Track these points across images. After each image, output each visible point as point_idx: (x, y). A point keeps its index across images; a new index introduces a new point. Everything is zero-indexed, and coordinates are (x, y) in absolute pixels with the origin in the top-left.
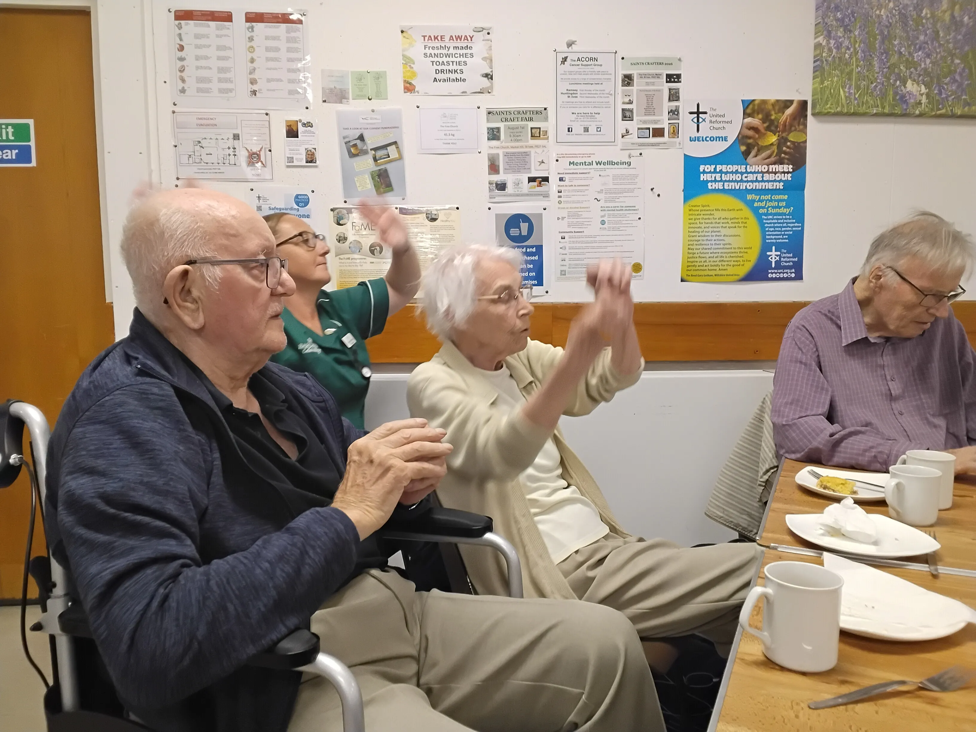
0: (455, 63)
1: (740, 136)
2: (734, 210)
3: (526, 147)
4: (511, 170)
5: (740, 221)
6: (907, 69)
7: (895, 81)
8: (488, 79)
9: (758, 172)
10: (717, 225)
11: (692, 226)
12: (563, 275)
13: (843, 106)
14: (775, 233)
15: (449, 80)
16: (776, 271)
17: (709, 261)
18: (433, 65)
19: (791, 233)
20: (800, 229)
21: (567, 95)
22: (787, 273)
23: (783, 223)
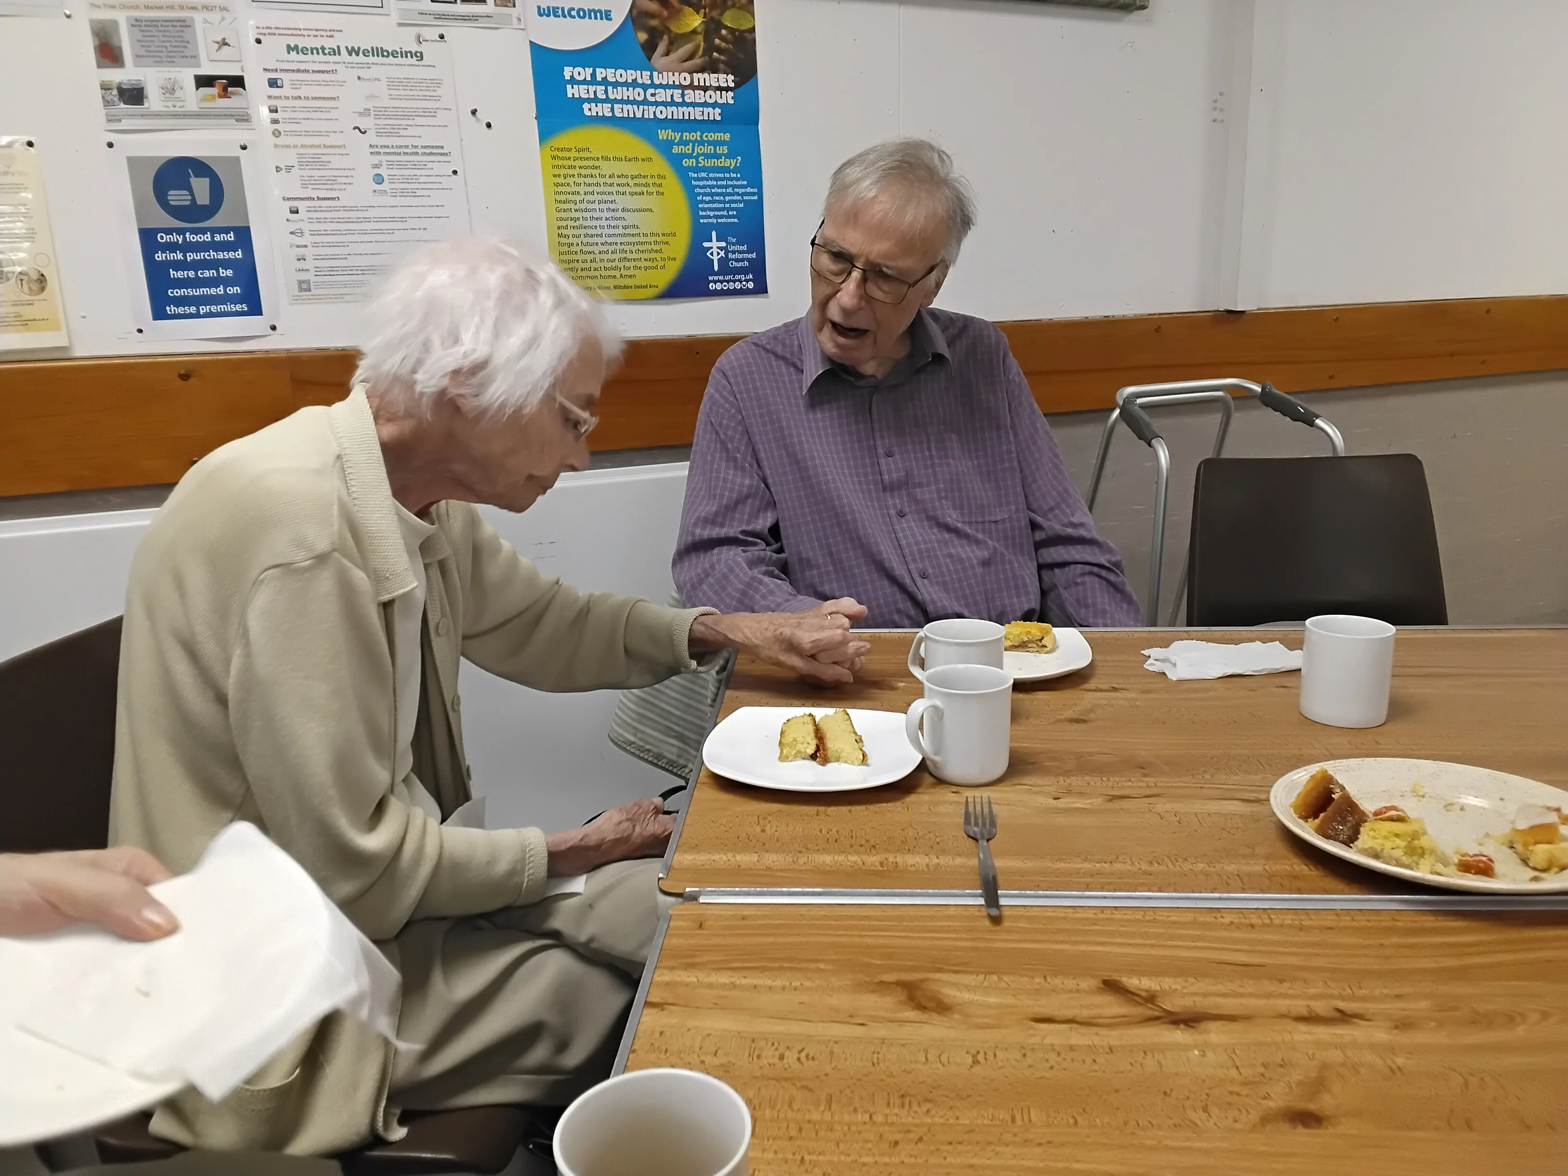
1: (635, 12)
2: (636, 159)
3: (181, 8)
4: (152, 60)
5: (650, 181)
9: (674, 86)
10: (608, 189)
11: (560, 189)
12: (305, 290)
14: (714, 206)
16: (721, 278)
17: (602, 260)
19: (742, 205)
20: (756, 198)
22: (740, 281)
23: (726, 187)
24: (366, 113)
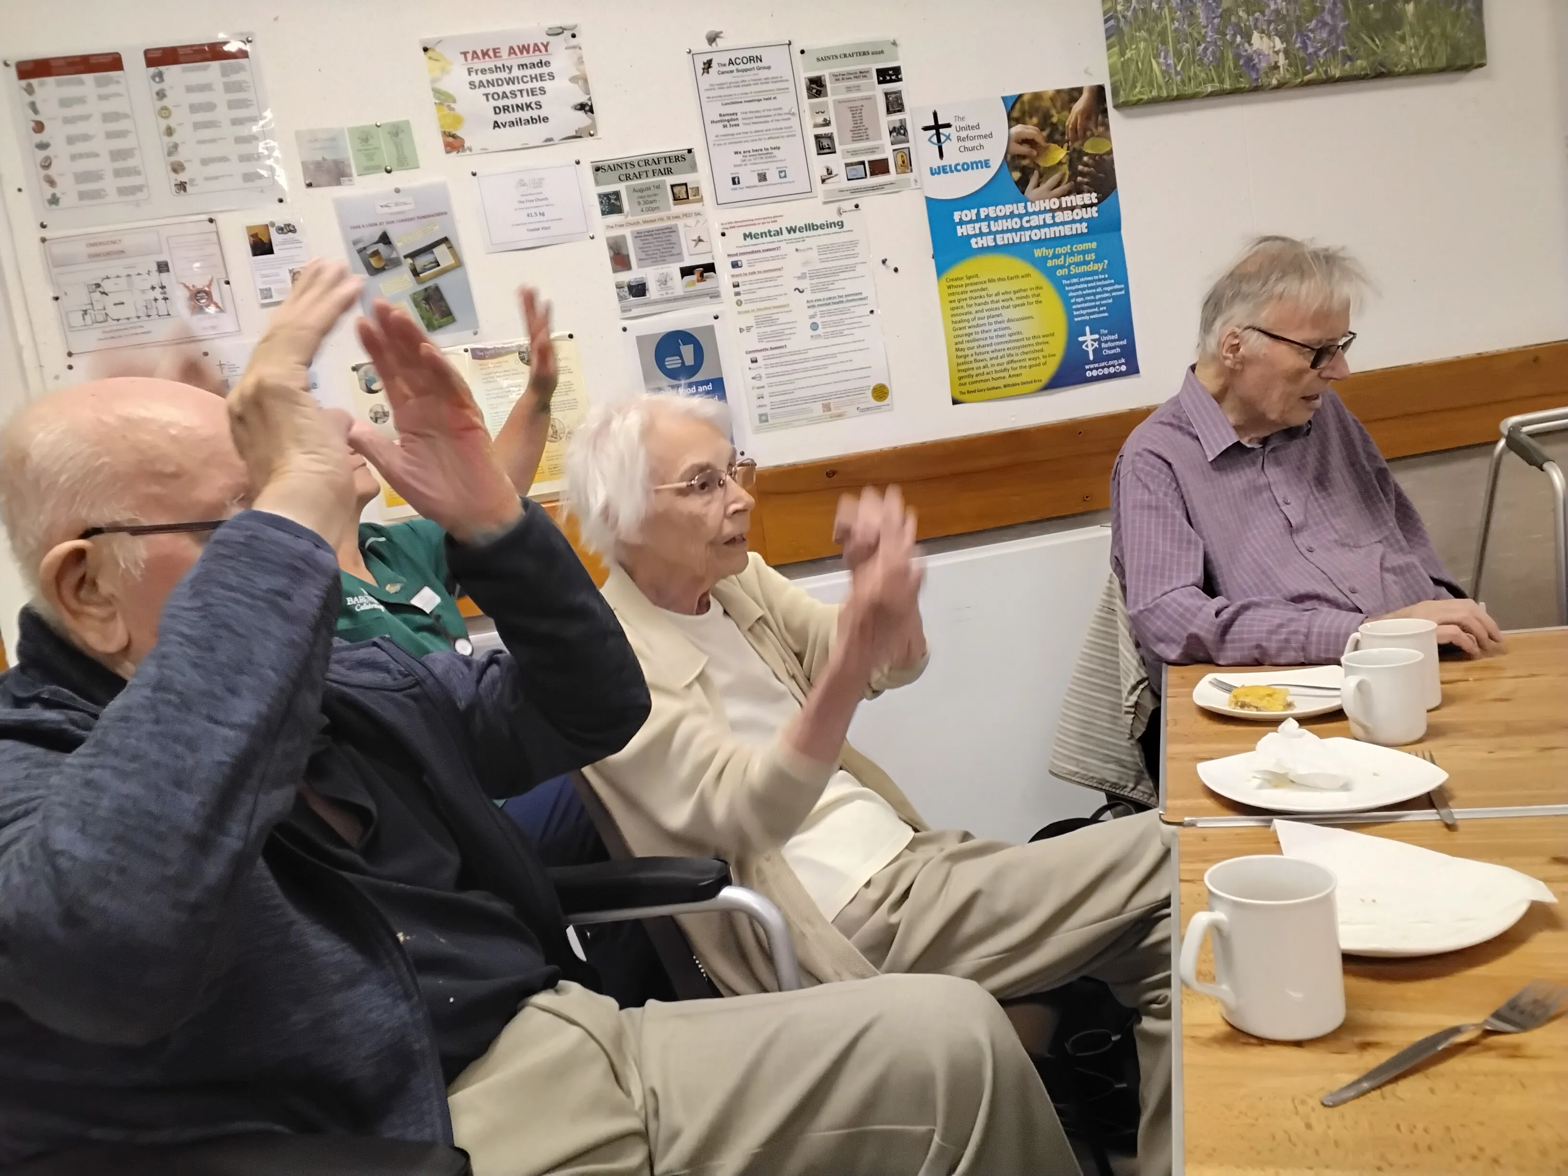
0: (525, 93)
1: (1009, 157)
2: (1017, 277)
3: (669, 218)
4: (649, 261)
5: (1029, 293)
6: (1249, 15)
7: (1234, 36)
8: (586, 112)
9: (1045, 211)
10: (995, 306)
11: (956, 312)
12: (764, 421)
13: (1160, 88)
14: (1086, 305)
15: (519, 122)
16: (1096, 365)
17: (993, 365)
18: (488, 100)
19: (1110, 301)
20: (1123, 292)
21: (721, 124)
22: (1114, 366)
23: (1096, 287)
24: (803, 277)
